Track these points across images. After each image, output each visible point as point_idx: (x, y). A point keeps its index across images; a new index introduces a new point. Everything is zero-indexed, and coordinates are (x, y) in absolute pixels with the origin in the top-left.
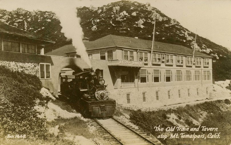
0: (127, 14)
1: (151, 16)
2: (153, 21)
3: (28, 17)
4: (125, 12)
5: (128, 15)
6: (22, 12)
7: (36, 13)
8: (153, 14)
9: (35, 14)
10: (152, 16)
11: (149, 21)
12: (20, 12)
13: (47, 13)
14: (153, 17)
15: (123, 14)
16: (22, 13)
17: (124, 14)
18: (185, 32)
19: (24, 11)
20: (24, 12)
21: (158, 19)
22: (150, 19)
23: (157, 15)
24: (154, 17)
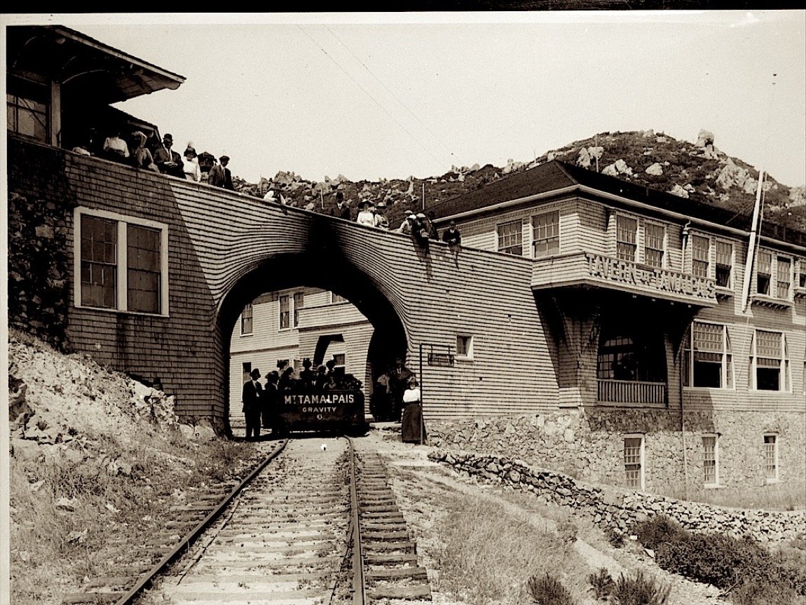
0: (629, 171)
1: (717, 177)
2: (724, 192)
3: (307, 198)
4: (621, 164)
5: (631, 174)
6: (290, 185)
7: (334, 187)
8: (722, 168)
9: (331, 190)
10: (721, 178)
11: (709, 191)
12: (284, 185)
13: (366, 187)
14: (723, 181)
15: (614, 170)
16: (290, 188)
17: (617, 170)
19: (297, 183)
20: (295, 186)
21: (741, 185)
22: (714, 187)
23: (737, 173)
24: (729, 178)
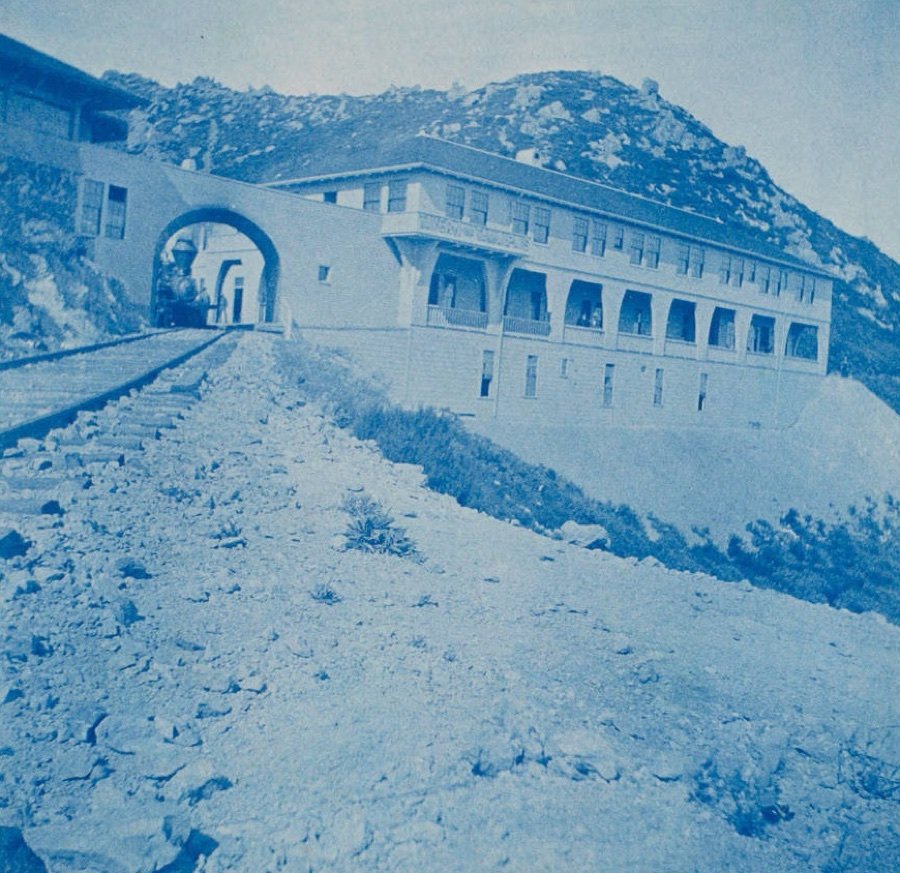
0: (566, 115)
1: (653, 129)
2: (658, 145)
3: (227, 108)
4: (557, 105)
5: (567, 118)
6: (209, 92)
7: (258, 98)
8: (660, 120)
9: (254, 101)
10: (658, 130)
11: (642, 143)
12: (202, 92)
13: (293, 102)
14: (659, 133)
15: (549, 113)
16: (209, 95)
17: (553, 113)
18: (772, 194)
19: (217, 90)
20: (215, 93)
21: (678, 140)
22: (649, 138)
23: (674, 127)
24: (666, 131)
